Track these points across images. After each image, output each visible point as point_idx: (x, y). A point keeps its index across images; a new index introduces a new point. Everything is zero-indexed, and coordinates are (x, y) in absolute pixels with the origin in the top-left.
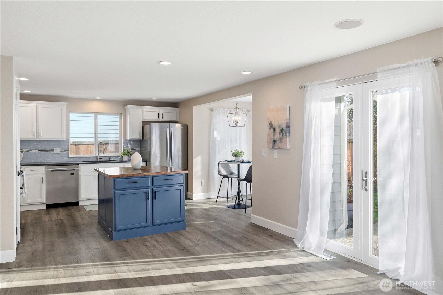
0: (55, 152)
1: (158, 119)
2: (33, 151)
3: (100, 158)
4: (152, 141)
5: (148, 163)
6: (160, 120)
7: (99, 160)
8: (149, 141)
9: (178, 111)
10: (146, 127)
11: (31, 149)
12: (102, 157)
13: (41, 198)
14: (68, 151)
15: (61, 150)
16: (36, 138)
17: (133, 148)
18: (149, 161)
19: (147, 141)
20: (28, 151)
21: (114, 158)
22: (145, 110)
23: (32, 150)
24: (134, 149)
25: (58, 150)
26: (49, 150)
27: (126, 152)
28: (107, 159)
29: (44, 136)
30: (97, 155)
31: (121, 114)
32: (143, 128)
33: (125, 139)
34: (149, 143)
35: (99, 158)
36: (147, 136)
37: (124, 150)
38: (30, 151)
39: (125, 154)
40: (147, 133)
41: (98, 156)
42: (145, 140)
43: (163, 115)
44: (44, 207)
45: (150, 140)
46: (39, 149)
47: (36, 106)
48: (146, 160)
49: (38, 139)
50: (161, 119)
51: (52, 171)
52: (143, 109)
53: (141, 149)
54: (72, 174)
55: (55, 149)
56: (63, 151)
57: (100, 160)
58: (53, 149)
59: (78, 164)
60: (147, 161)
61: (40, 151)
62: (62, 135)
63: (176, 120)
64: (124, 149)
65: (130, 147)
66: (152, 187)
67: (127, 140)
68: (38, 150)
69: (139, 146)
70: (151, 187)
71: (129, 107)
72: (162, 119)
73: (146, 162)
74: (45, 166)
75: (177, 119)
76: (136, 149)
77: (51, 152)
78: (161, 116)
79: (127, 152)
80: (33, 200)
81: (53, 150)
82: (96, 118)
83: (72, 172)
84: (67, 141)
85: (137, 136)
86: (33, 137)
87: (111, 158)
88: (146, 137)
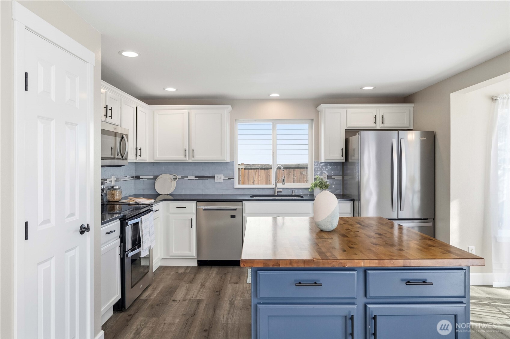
0: (216, 181)
1: (374, 125)
2: (189, 177)
3: (279, 191)
4: (363, 165)
5: (356, 203)
6: (378, 128)
7: (276, 194)
8: (357, 165)
9: (412, 109)
10: (353, 139)
11: (187, 175)
12: (281, 190)
13: (190, 250)
14: (234, 179)
15: (224, 177)
16: (188, 160)
17: (331, 176)
18: (357, 200)
19: (353, 163)
20: (183, 178)
21: (301, 191)
22: (350, 110)
23: (187, 177)
24: (333, 177)
25: (220, 178)
26: (209, 177)
27: (318, 182)
28: (290, 193)
29: (199, 157)
30: (273, 187)
31: (312, 120)
32: (347, 142)
33: (318, 161)
34: (357, 168)
35: (277, 191)
36: (354, 156)
37: (315, 179)
38: (185, 178)
39: (316, 185)
40: (354, 150)
41: (275, 187)
42: (350, 162)
43: (383, 117)
44: (195, 264)
45: (359, 162)
46: (197, 175)
47: (189, 113)
48: (353, 198)
49: (191, 161)
50: (379, 126)
51: (205, 210)
52: (348, 110)
53: (344, 177)
54: (233, 217)
55: (216, 175)
56: (227, 179)
57: (279, 194)
58: (213, 175)
59: (241, 201)
60: (353, 200)
61: (197, 178)
62: (222, 155)
63: (408, 125)
64: (316, 177)
65: (326, 174)
66: (365, 300)
67: (322, 163)
68: (194, 177)
69: (341, 173)
70: (361, 300)
71: (323, 106)
72: (382, 125)
73: (352, 202)
74: (196, 201)
75: (410, 123)
76: (336, 177)
77: (211, 180)
78: (379, 120)
79: (321, 182)
80: (180, 252)
81: (213, 177)
82: (273, 128)
83: (233, 213)
84: (232, 164)
85: (338, 156)
86: (184, 159)
87: (296, 191)
88: (353, 158)
